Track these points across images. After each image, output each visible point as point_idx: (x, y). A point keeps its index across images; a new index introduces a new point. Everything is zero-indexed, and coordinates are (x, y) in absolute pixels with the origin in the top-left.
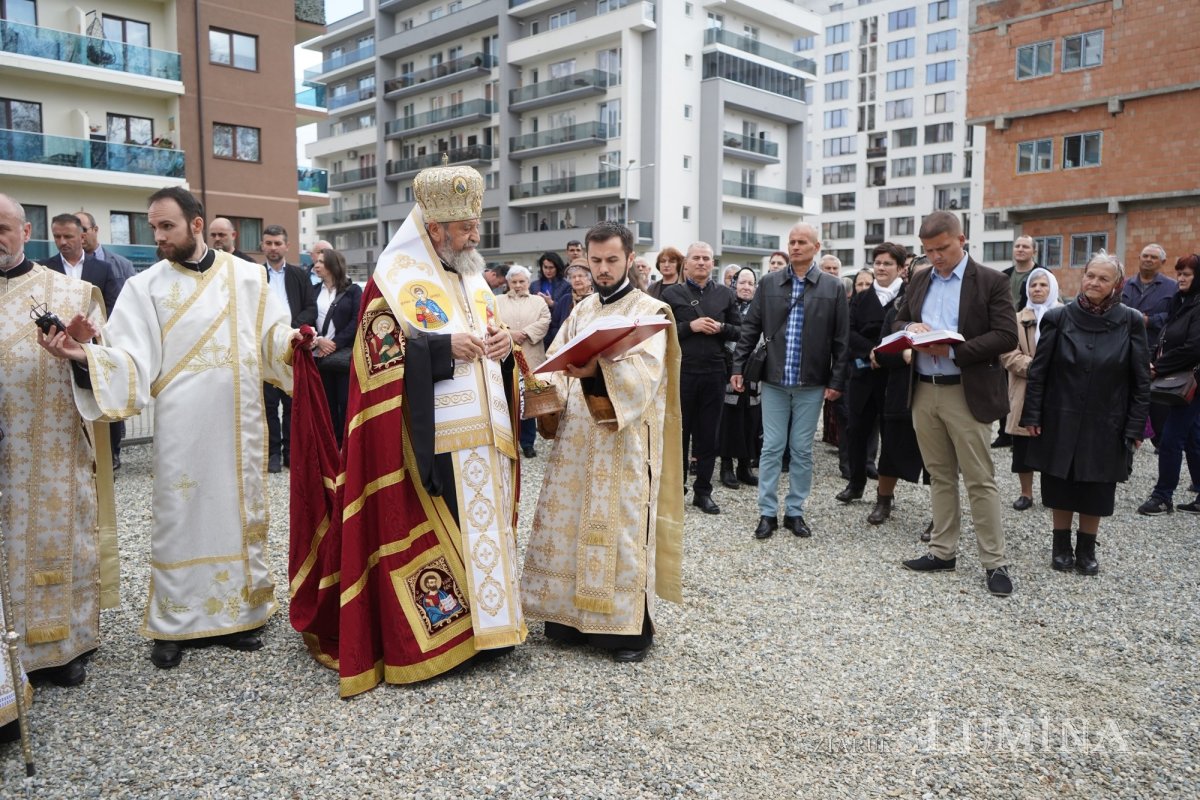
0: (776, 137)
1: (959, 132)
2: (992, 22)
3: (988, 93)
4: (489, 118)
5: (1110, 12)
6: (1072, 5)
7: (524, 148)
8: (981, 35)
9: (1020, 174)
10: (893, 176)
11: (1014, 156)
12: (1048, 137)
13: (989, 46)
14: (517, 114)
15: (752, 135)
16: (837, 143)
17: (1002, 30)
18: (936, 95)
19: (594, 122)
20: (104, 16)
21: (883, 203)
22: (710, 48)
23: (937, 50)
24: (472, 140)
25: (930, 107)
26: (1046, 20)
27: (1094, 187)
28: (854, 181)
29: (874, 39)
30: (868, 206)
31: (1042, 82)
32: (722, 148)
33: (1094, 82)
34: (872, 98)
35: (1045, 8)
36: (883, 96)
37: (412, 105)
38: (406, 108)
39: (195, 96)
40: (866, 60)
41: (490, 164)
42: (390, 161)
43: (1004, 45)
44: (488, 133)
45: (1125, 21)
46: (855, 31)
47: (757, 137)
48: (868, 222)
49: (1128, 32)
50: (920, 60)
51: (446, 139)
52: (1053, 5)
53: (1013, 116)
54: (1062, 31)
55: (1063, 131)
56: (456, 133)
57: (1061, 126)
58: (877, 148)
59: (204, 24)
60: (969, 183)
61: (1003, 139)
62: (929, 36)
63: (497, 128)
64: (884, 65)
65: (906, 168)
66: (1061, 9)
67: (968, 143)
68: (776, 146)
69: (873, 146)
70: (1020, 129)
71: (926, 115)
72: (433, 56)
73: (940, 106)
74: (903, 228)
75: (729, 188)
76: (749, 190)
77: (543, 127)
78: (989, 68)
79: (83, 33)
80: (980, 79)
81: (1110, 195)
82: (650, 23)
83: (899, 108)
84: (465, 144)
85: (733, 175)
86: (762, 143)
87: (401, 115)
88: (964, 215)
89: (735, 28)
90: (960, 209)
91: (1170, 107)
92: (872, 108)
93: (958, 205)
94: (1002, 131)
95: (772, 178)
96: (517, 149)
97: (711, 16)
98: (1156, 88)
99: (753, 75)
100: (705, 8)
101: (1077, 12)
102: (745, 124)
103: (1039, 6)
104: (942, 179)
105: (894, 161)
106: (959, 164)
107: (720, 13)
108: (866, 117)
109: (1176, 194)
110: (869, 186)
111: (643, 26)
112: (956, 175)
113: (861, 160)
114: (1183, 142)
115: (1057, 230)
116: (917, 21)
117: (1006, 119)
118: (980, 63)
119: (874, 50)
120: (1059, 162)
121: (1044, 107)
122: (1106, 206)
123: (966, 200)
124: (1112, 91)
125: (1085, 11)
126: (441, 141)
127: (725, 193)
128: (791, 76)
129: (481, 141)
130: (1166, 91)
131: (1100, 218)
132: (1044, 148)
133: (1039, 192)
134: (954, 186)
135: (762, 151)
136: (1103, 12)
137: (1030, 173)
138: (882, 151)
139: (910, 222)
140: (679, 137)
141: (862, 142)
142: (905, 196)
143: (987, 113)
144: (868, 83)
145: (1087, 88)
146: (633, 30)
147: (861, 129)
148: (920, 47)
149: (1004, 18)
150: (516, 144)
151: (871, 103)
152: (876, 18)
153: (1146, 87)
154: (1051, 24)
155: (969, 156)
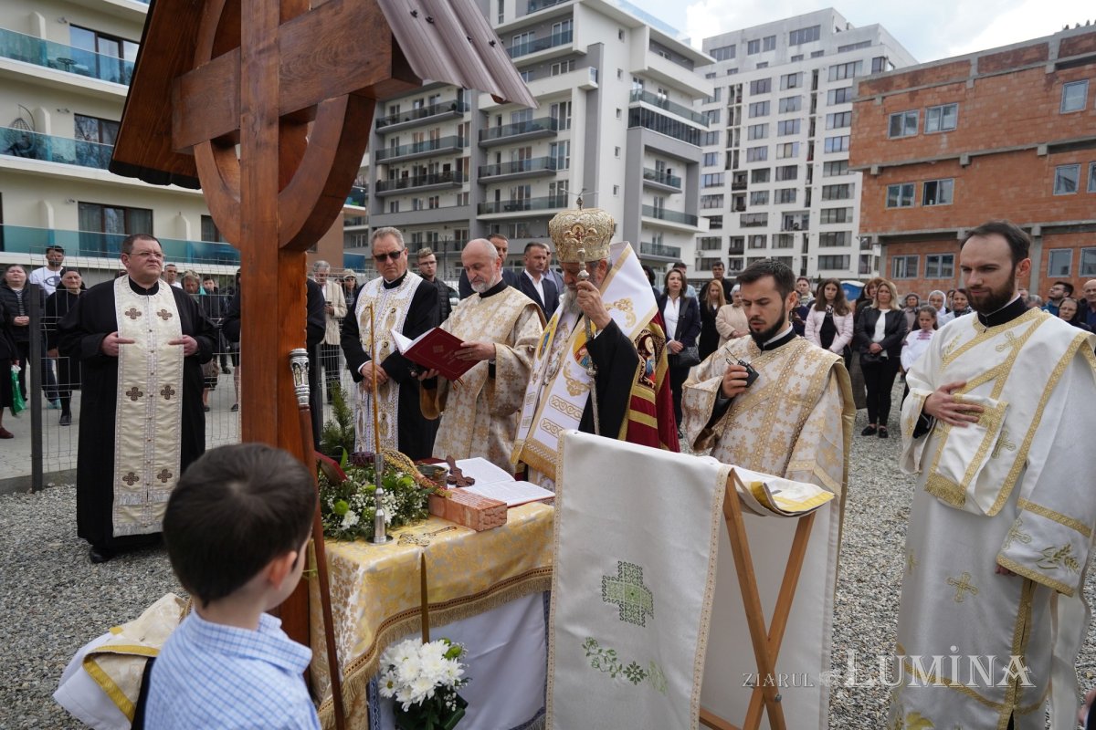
0: (679, 173)
1: (802, 173)
2: (871, 95)
3: (866, 147)
4: (462, 151)
5: (963, 90)
6: (934, 84)
7: (489, 175)
8: (861, 104)
9: (889, 208)
10: (751, 204)
11: (884, 196)
12: (911, 181)
13: (868, 112)
14: (484, 149)
15: (662, 171)
16: (709, 178)
17: (878, 101)
18: (785, 144)
19: (547, 157)
21: (744, 224)
22: (635, 104)
23: (787, 111)
24: (447, 167)
25: (781, 154)
26: (913, 95)
27: (947, 220)
28: (722, 207)
29: (739, 101)
30: (732, 225)
31: (908, 141)
32: (642, 180)
33: (949, 142)
34: (737, 145)
35: (912, 85)
36: (745, 143)
37: (398, 138)
38: (393, 141)
40: (733, 116)
41: (461, 186)
42: (379, 181)
43: (880, 112)
44: (459, 162)
45: (975, 97)
46: (725, 94)
47: (665, 172)
48: (732, 238)
49: (978, 106)
50: (774, 118)
51: (425, 166)
52: (919, 84)
53: (885, 165)
54: (926, 104)
55: (923, 177)
56: (434, 161)
57: (921, 174)
58: (740, 181)
60: (808, 211)
61: (876, 182)
62: (780, 100)
63: (467, 159)
64: (746, 121)
65: (761, 199)
66: (925, 86)
67: (809, 181)
68: (679, 179)
69: (736, 181)
70: (889, 175)
71: (777, 158)
72: (416, 101)
73: (788, 153)
74: (758, 242)
75: (646, 211)
76: (659, 213)
77: (505, 159)
78: (868, 129)
80: (859, 137)
81: (959, 226)
82: (594, 84)
83: (757, 153)
84: (441, 170)
85: (648, 201)
86: (669, 177)
87: (388, 146)
88: (804, 235)
89: (652, 89)
90: (801, 230)
91: (1007, 163)
92: (737, 152)
93: (800, 227)
94: (875, 176)
95: (675, 204)
96: (485, 176)
97: (635, 80)
98: (998, 148)
99: (665, 126)
100: (631, 73)
101: (938, 89)
102: (657, 162)
103: (908, 84)
104: (788, 207)
105: (752, 193)
106: (801, 196)
107: (642, 78)
108: (732, 159)
110: (733, 211)
111: (589, 85)
112: (798, 205)
113: (727, 191)
114: (1016, 189)
115: (915, 251)
116: (772, 89)
117: (879, 167)
118: (860, 125)
119: (739, 109)
120: (919, 200)
121: (910, 159)
122: (955, 233)
123: (806, 222)
124: (963, 149)
125: (945, 88)
126: (421, 167)
127: (645, 214)
128: (691, 127)
129: (453, 168)
130: (1006, 150)
131: (949, 243)
132: (908, 192)
133: (903, 222)
134: (797, 213)
135: (669, 184)
136: (958, 90)
137: (896, 208)
138: (743, 185)
139: (764, 238)
140: (611, 171)
141: (728, 178)
142: (760, 219)
143: (865, 162)
144: (734, 133)
145: (944, 146)
146: (580, 88)
147: (727, 168)
148: (774, 108)
149: (880, 92)
150: (483, 172)
151: (736, 148)
152: (741, 85)
153: (990, 147)
154: (917, 97)
155: (809, 191)
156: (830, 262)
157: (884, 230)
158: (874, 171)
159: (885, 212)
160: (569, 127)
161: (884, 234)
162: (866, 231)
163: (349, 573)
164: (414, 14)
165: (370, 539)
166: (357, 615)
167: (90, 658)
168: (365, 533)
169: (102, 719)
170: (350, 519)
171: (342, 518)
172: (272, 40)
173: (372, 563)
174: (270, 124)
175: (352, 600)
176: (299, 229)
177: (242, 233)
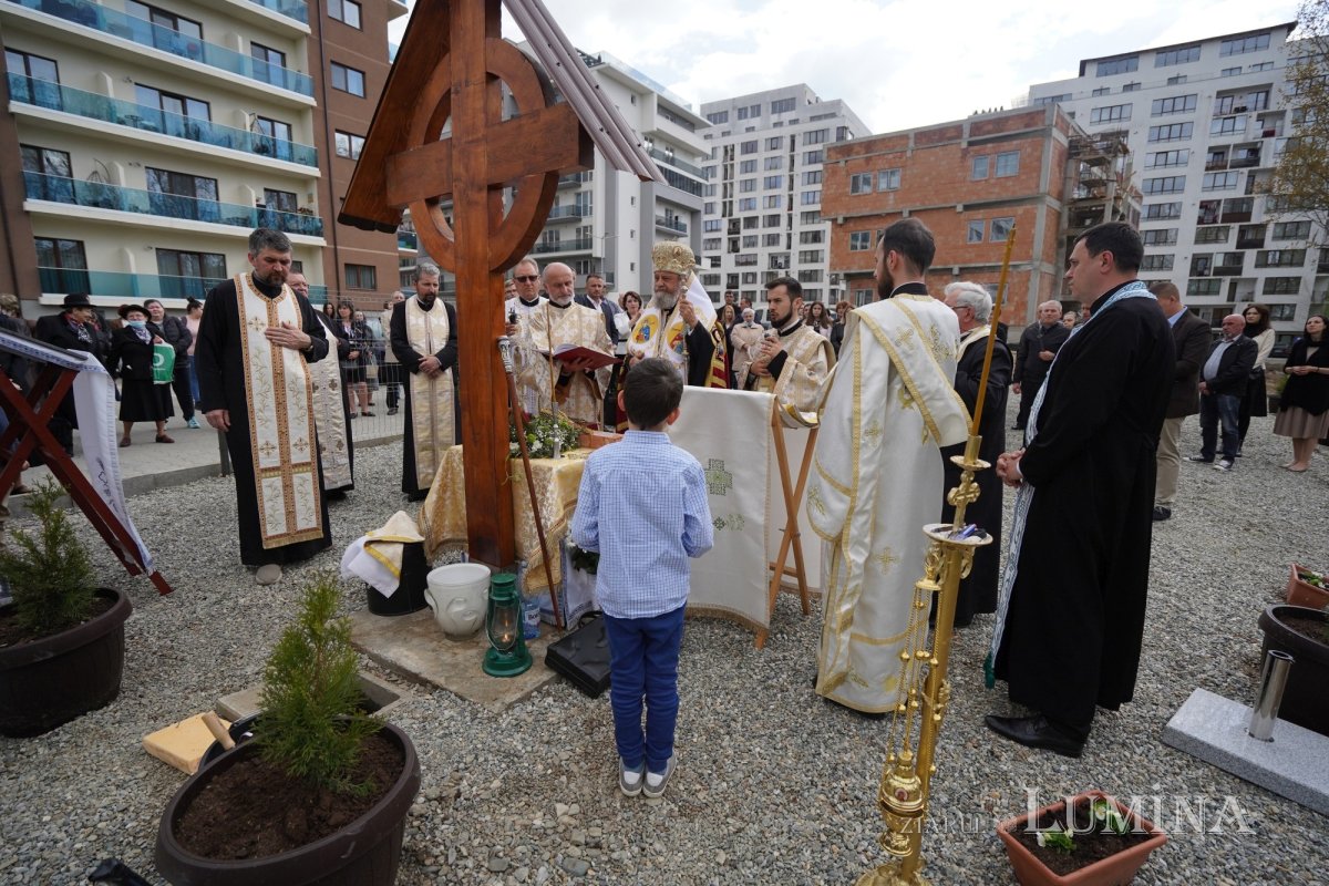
0: (685, 220)
1: (784, 221)
2: (836, 158)
3: (833, 201)
5: (904, 158)
6: (883, 152)
8: (829, 165)
9: (852, 251)
10: (744, 247)
11: (848, 241)
12: (867, 230)
13: (834, 173)
15: (671, 218)
16: (709, 224)
17: (842, 164)
18: (770, 197)
19: (573, 205)
20: (260, 117)
21: (738, 264)
23: (771, 169)
25: (767, 204)
26: (868, 160)
28: (720, 249)
29: (732, 159)
30: (729, 265)
31: (865, 197)
32: (654, 226)
33: (895, 199)
34: (731, 196)
35: (867, 152)
36: (738, 195)
39: (327, 178)
40: (728, 172)
43: (844, 173)
45: (913, 165)
46: (721, 153)
47: (673, 218)
48: (729, 275)
49: (915, 171)
50: (761, 174)
52: (872, 151)
53: (848, 216)
54: (878, 167)
55: (876, 227)
58: (734, 227)
59: (332, 127)
60: (789, 253)
61: (842, 229)
62: (765, 159)
64: (738, 176)
65: (751, 242)
66: (877, 154)
67: (789, 228)
68: (685, 225)
69: (731, 227)
70: (852, 225)
71: (764, 208)
73: (772, 204)
74: (750, 278)
78: (834, 186)
79: (248, 129)
80: (828, 192)
83: (748, 204)
86: (677, 223)
89: (660, 148)
90: (784, 268)
91: (935, 217)
92: (731, 202)
93: (783, 266)
94: (841, 225)
99: (672, 179)
100: (643, 133)
101: (886, 157)
102: (667, 211)
103: (864, 151)
104: (774, 250)
105: (744, 237)
106: (783, 240)
107: (652, 137)
108: (727, 209)
109: (939, 267)
110: (729, 252)
112: (781, 248)
113: (724, 235)
114: (942, 238)
116: (759, 149)
117: (843, 218)
118: (829, 182)
119: (732, 165)
121: (866, 212)
123: (787, 261)
124: (904, 205)
125: (891, 156)
128: (694, 180)
130: (934, 207)
132: (865, 238)
133: (861, 263)
134: (781, 254)
135: (677, 229)
136: (900, 158)
137: (857, 251)
138: (737, 231)
139: (754, 275)
140: (628, 218)
141: (725, 224)
142: (751, 259)
143: (833, 213)
144: (729, 186)
145: (891, 202)
147: (724, 216)
148: (761, 165)
149: (843, 157)
151: (731, 199)
152: (733, 146)
153: (924, 204)
154: (871, 162)
155: (789, 236)
157: (848, 268)
158: (840, 221)
159: (848, 254)
160: (591, 179)
161: (848, 272)
162: (835, 269)
163: (545, 473)
164: (602, 130)
165: (552, 457)
166: (555, 496)
167: (368, 543)
168: (547, 452)
169: (380, 581)
170: (537, 445)
171: (532, 444)
172: (480, 135)
173: (560, 467)
174: (480, 190)
175: (550, 488)
176: (506, 258)
177: (456, 262)
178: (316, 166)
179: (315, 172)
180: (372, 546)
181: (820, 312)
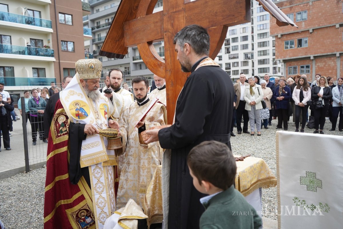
1: (250, 38)
3: (276, 28)
5: (309, 6)
6: (298, 4)
9: (286, 49)
10: (232, 51)
11: (283, 45)
12: (293, 39)
18: (243, 28)
20: (28, 9)
21: (230, 58)
25: (242, 32)
26: (291, 8)
27: (306, 52)
30: (226, 59)
33: (305, 24)
35: (291, 5)
37: (100, 34)
38: (98, 35)
39: (56, 33)
42: (94, 50)
45: (313, 8)
48: (226, 64)
49: (314, 11)
52: (293, 4)
53: (283, 34)
54: (296, 11)
55: (297, 38)
57: (296, 36)
59: (57, 11)
60: (253, 52)
61: (280, 40)
65: (235, 48)
66: (295, 5)
67: (252, 41)
69: (226, 42)
70: (285, 37)
72: (106, 20)
73: (244, 31)
74: (236, 65)
79: (24, 15)
80: (273, 24)
81: (311, 55)
83: (233, 32)
87: (97, 37)
88: (252, 61)
90: (251, 59)
91: (326, 31)
93: (250, 58)
94: (280, 38)
98: (322, 26)
101: (299, 6)
103: (289, 4)
104: (246, 51)
105: (232, 47)
106: (250, 47)
109: (329, 54)
110: (226, 54)
112: (249, 50)
113: (223, 46)
114: (330, 40)
115: (296, 64)
117: (281, 35)
120: (296, 46)
121: (292, 31)
122: (310, 57)
123: (252, 56)
124: (310, 27)
125: (302, 5)
130: (325, 26)
131: (308, 61)
132: (292, 43)
133: (291, 54)
134: (249, 53)
136: (307, 6)
137: (288, 49)
138: (229, 44)
139: (238, 63)
142: (236, 56)
143: (276, 33)
145: (303, 26)
153: (319, 26)
154: (292, 9)
155: (253, 45)
156: (262, 70)
157: (284, 57)
158: (279, 36)
159: (284, 51)
161: (284, 59)
162: (278, 58)
167: (120, 221)
177: (166, 74)
178: (51, 28)
179: (51, 30)
180: (122, 222)
181: (303, 82)
